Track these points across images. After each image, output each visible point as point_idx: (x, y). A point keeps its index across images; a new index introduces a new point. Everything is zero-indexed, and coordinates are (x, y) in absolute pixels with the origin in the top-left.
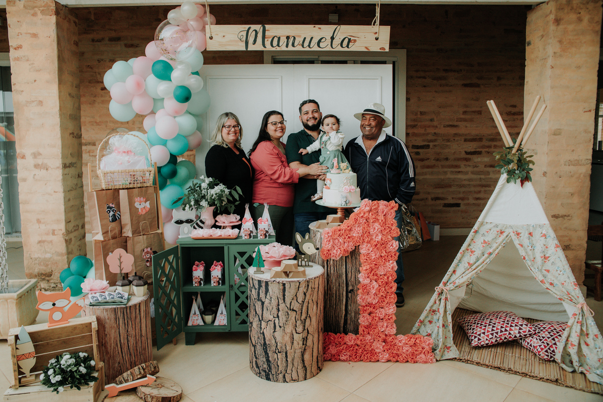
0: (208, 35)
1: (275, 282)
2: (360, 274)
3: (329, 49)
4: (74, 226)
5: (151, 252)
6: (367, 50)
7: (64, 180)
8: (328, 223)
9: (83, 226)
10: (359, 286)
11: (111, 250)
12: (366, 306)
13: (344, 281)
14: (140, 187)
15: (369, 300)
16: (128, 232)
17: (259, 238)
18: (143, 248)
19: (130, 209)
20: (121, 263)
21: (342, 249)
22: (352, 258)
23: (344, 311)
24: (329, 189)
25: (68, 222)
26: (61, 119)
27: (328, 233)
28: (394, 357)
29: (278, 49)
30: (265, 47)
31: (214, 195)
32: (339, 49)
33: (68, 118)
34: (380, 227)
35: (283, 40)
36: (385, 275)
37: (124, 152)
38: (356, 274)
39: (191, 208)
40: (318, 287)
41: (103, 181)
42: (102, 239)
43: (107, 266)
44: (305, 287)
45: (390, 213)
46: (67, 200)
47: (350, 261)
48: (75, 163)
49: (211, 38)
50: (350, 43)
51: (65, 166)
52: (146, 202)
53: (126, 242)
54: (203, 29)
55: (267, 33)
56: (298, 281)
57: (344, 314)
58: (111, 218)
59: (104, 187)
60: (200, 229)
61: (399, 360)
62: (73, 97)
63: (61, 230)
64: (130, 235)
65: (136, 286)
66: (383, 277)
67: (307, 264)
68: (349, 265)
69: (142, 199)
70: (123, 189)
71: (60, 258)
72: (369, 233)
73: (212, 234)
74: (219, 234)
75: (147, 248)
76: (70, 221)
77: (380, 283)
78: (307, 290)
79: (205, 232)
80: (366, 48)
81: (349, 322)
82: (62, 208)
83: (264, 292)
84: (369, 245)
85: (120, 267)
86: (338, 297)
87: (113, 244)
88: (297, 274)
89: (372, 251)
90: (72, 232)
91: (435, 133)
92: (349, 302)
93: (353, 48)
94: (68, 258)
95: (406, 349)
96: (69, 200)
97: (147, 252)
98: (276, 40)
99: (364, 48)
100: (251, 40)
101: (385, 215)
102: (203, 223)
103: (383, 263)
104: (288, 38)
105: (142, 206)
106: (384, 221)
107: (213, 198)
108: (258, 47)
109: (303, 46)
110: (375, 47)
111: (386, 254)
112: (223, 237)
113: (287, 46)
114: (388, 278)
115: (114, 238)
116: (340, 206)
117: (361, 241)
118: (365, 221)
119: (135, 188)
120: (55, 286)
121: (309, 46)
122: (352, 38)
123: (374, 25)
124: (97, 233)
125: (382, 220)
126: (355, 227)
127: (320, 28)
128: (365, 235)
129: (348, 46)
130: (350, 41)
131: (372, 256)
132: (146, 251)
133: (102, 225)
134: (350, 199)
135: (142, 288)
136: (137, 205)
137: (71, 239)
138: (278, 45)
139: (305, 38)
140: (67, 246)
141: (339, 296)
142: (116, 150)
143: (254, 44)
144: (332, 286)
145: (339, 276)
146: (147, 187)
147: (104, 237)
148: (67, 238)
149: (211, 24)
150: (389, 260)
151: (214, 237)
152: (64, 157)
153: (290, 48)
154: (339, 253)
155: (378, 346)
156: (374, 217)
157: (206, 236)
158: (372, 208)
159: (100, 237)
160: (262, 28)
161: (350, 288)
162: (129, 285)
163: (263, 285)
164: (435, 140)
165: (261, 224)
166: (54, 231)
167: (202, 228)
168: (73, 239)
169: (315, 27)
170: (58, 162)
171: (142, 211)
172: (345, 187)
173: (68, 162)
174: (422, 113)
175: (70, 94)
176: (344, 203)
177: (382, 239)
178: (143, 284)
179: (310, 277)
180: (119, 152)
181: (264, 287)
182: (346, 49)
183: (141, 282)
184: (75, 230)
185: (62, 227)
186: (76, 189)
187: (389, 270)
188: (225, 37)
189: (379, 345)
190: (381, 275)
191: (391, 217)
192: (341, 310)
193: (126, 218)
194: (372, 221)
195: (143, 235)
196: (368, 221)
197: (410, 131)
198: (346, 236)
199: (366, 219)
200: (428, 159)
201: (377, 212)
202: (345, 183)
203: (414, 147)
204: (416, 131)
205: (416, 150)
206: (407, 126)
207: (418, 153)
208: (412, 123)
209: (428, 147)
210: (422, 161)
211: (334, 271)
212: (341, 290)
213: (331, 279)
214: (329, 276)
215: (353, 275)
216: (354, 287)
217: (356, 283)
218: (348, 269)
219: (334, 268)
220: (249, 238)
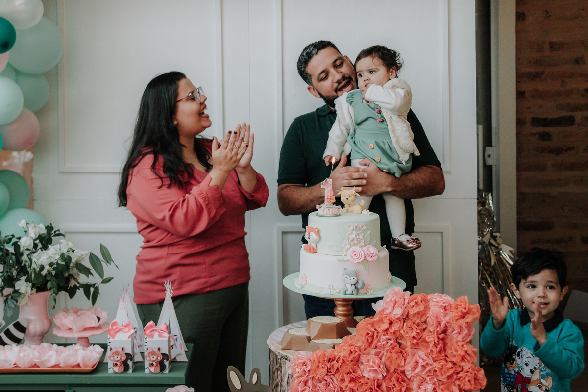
8: (309, 339)
17: (147, 371)
24: (314, 251)
27: (303, 364)
34: (430, 361)
45: (456, 327)
60: (14, 345)
72: (403, 372)
73: (36, 361)
74: (53, 362)
79: (22, 355)
101: (443, 331)
102: (22, 329)
112: (63, 368)
116: (342, 296)
118: (393, 341)
126: (369, 354)
151: (42, 368)
156: (415, 334)
157: (24, 366)
165: (152, 336)
167: (18, 341)
172: (353, 248)
176: (351, 288)
191: (460, 338)
194: (409, 344)
196: (400, 344)
197: (528, 87)
198: (345, 375)
199: (397, 338)
200: (571, 148)
201: (425, 322)
202: (353, 240)
203: (537, 121)
204: (540, 86)
205: (541, 129)
206: (520, 77)
207: (545, 137)
208: (532, 70)
209: (570, 121)
210: (557, 154)
220: (122, 370)
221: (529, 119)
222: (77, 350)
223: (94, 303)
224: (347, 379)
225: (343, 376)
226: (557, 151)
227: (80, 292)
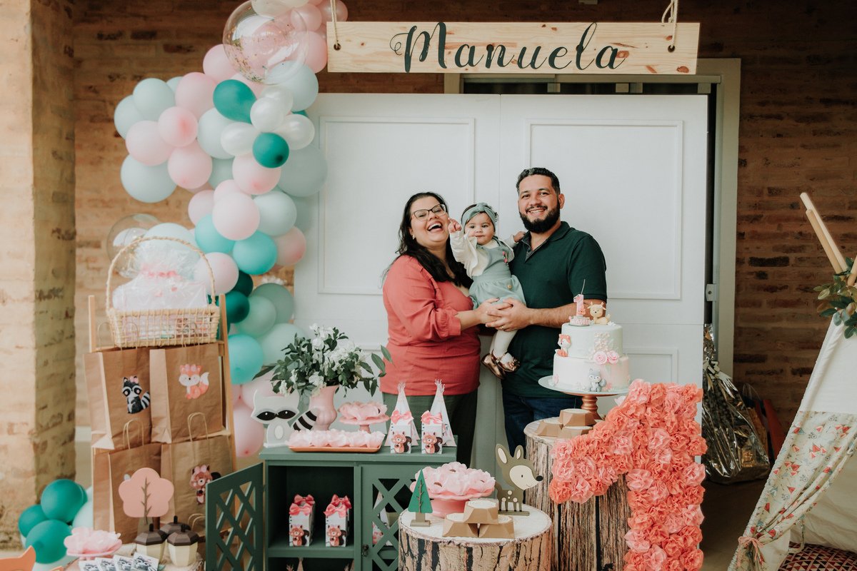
0: (331, 42)
1: (451, 544)
2: (629, 533)
3: (572, 69)
4: (53, 417)
5: (208, 474)
6: (650, 73)
7: (38, 323)
8: (562, 425)
9: (71, 417)
10: (626, 557)
11: (128, 469)
13: (592, 546)
14: (191, 345)
16: (163, 434)
17: (423, 452)
18: (191, 466)
19: (170, 388)
20: (147, 497)
21: (594, 482)
22: (609, 498)
24: (565, 355)
25: (41, 408)
26: (36, 203)
27: (565, 449)
29: (471, 70)
30: (444, 66)
31: (337, 364)
32: (594, 69)
33: (50, 200)
34: (669, 436)
35: (481, 53)
36: (678, 534)
37: (162, 274)
38: (619, 533)
39: (290, 389)
40: (539, 558)
41: (118, 332)
42: (112, 447)
43: (118, 503)
44: (512, 556)
45: (687, 408)
46: (42, 364)
47: (606, 504)
48: (61, 290)
49: (337, 48)
50: (616, 59)
51: (41, 296)
52: (201, 374)
53: (159, 454)
54: (322, 29)
55: (448, 39)
56: (498, 544)
58: (130, 406)
59: (119, 343)
60: (308, 430)
62: (61, 158)
63: (27, 424)
64: (169, 441)
65: (176, 545)
66: (676, 538)
67: (518, 509)
68: (604, 514)
69: (194, 368)
70: (158, 347)
71: (20, 481)
72: (646, 447)
73: (330, 442)
74: (344, 443)
75: (200, 466)
76: (45, 407)
77: (671, 550)
78: (516, 563)
79: (317, 437)
80: (650, 68)
82: (31, 379)
83: (430, 564)
84: (647, 473)
85: (145, 504)
87: (133, 457)
88: (498, 530)
89: (652, 486)
90: (48, 428)
91: (801, 233)
93: (624, 68)
94: (37, 481)
96: (46, 363)
97: (201, 476)
98: (466, 52)
99: (644, 67)
100: (416, 52)
101: (676, 413)
102: (313, 418)
103: (675, 509)
104: (490, 48)
105: (195, 381)
106: (676, 423)
107: (334, 369)
108: (430, 66)
109: (520, 65)
110: (667, 67)
111: (681, 491)
112: (352, 448)
113: (488, 65)
114: (685, 539)
115: (135, 444)
116: (587, 392)
117: (630, 466)
118: (638, 423)
119: (179, 346)
120: (6, 538)
121: (532, 64)
122: (620, 49)
123: (666, 20)
124: (102, 436)
125: (672, 423)
126: (618, 436)
127: (555, 29)
128: (639, 453)
129: (611, 65)
130: (615, 53)
131: (652, 496)
132: (197, 472)
133: (112, 420)
134: (608, 377)
135: (187, 549)
136: (183, 380)
137: (45, 443)
138: (471, 63)
139: (524, 49)
140: (37, 458)
142: (144, 269)
143: (423, 59)
144: (569, 555)
145: (584, 535)
146: (204, 344)
147: (116, 444)
148: (38, 441)
149: (339, 19)
150: (687, 504)
151: (333, 447)
152: (39, 277)
153: (495, 69)
154: (587, 489)
156: (656, 416)
157: (318, 445)
158: (653, 398)
159: (107, 443)
160: (439, 27)
161: (606, 561)
162: (161, 542)
163: (429, 548)
164: (801, 249)
165: (429, 423)
166: (11, 425)
167: (309, 427)
168: (50, 443)
169: (544, 26)
170: (27, 288)
171: (193, 391)
172: (598, 353)
173: (46, 288)
174: (772, 191)
175: (54, 153)
176: (595, 386)
177: (672, 460)
178: (189, 540)
179: (523, 537)
180: (152, 275)
181: (429, 553)
182: (608, 71)
183: (186, 537)
184: (55, 425)
185: (28, 418)
186: (60, 341)
187: (688, 523)
188: (366, 46)
190: (670, 534)
191: (689, 416)
193: (160, 405)
194: (651, 424)
195: (194, 439)
196: (643, 425)
197: (747, 229)
198: (600, 455)
199: (640, 421)
200: (785, 287)
201: (662, 405)
202: (598, 346)
203: (755, 261)
204: (758, 228)
205: (758, 269)
206: (740, 219)
207: (762, 275)
208: (752, 213)
209: (785, 261)
210: (772, 292)
211: (573, 525)
212: (587, 564)
213: (568, 540)
214: (563, 535)
215: (611, 533)
216: (614, 558)
217: (617, 550)
218: (602, 521)
219: (574, 518)
220: (403, 450)
221: (747, 259)
222: (363, 435)
223: (372, 394)
224: (602, 457)
225: (599, 456)
226: (772, 289)
227: (361, 384)
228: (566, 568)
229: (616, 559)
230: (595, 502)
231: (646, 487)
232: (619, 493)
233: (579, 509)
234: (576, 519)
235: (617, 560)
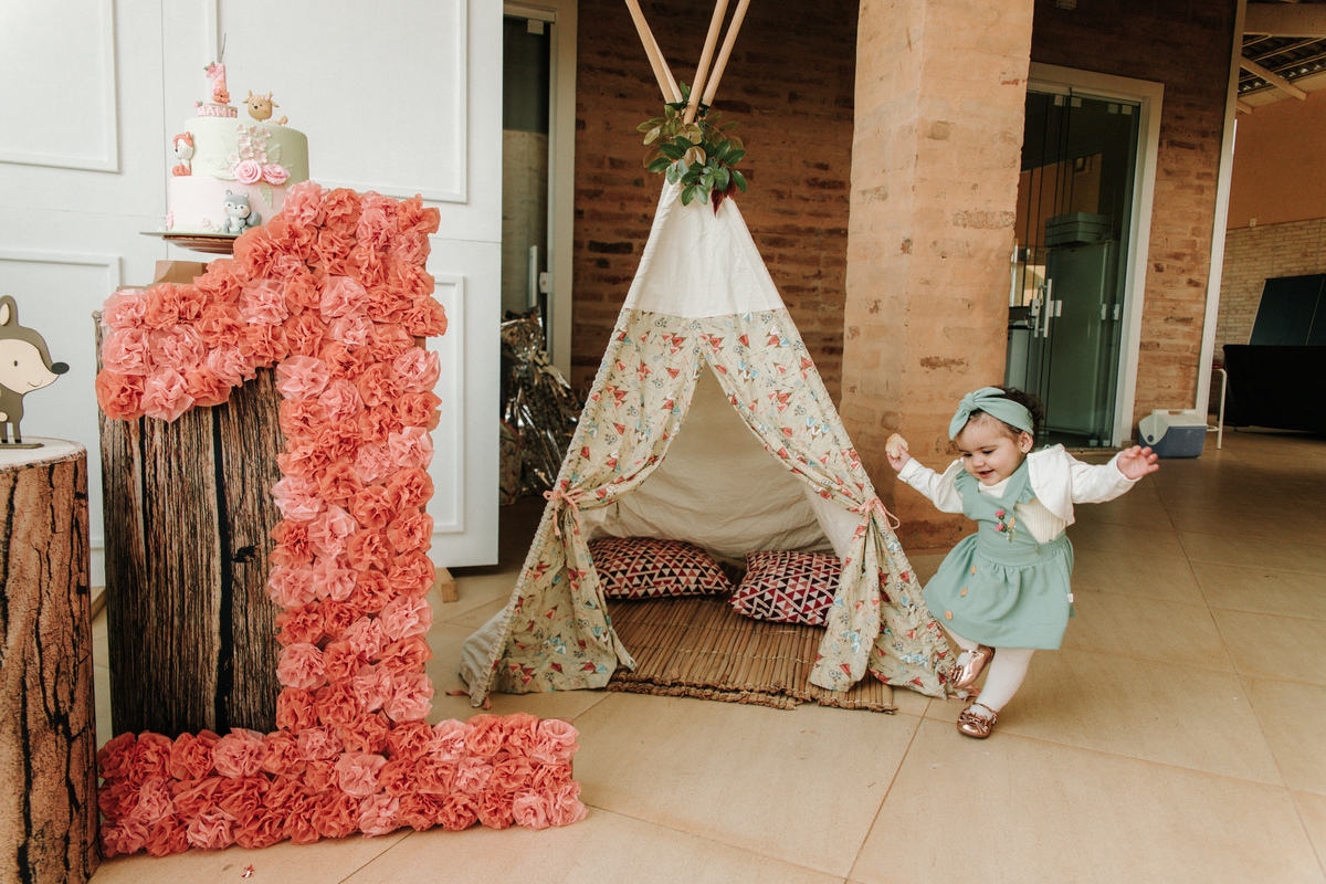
2: (280, 483)
10: (277, 532)
12: (308, 610)
13: (210, 514)
15: (318, 586)
23: (217, 638)
24: (186, 173)
28: (421, 812)
38: (265, 486)
47: (234, 430)
57: (217, 648)
61: (441, 820)
67: (10, 436)
68: (232, 450)
77: (365, 514)
81: (239, 679)
84: (317, 363)
86: (188, 583)
89: (328, 388)
92: (239, 599)
95: (470, 774)
103: (375, 434)
106: (380, 269)
114: (396, 495)
131: (328, 408)
141: (195, 577)
144: (165, 538)
145: (193, 495)
155: (357, 772)
161: (240, 541)
172: (244, 162)
176: (237, 224)
187: (401, 462)
189: (358, 770)
190: (366, 484)
192: (204, 634)
211: (170, 476)
212: (202, 552)
213: (161, 509)
214: (151, 499)
215: (248, 487)
216: (257, 536)
217: (263, 519)
218: (228, 463)
219: (170, 462)
225: (210, 325)
228: (161, 565)
229: (262, 536)
230: (211, 427)
231: (316, 391)
232: (263, 407)
233: (179, 443)
234: (174, 464)
235: (262, 539)
